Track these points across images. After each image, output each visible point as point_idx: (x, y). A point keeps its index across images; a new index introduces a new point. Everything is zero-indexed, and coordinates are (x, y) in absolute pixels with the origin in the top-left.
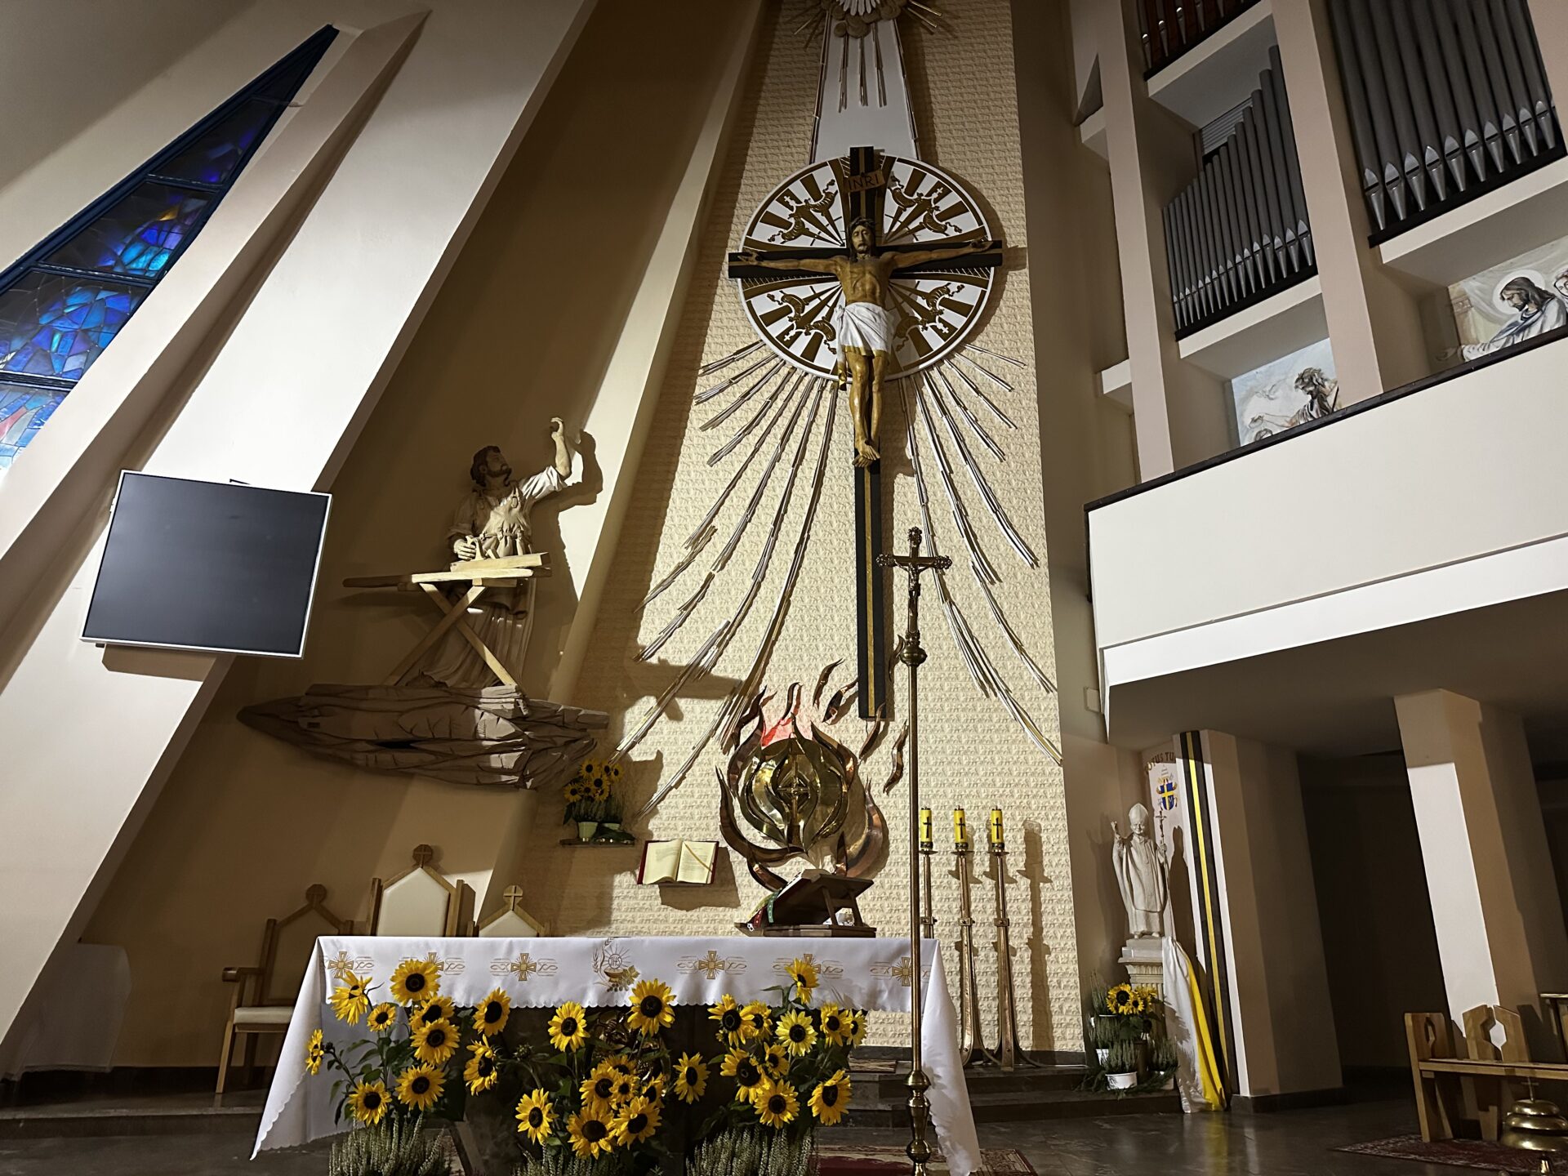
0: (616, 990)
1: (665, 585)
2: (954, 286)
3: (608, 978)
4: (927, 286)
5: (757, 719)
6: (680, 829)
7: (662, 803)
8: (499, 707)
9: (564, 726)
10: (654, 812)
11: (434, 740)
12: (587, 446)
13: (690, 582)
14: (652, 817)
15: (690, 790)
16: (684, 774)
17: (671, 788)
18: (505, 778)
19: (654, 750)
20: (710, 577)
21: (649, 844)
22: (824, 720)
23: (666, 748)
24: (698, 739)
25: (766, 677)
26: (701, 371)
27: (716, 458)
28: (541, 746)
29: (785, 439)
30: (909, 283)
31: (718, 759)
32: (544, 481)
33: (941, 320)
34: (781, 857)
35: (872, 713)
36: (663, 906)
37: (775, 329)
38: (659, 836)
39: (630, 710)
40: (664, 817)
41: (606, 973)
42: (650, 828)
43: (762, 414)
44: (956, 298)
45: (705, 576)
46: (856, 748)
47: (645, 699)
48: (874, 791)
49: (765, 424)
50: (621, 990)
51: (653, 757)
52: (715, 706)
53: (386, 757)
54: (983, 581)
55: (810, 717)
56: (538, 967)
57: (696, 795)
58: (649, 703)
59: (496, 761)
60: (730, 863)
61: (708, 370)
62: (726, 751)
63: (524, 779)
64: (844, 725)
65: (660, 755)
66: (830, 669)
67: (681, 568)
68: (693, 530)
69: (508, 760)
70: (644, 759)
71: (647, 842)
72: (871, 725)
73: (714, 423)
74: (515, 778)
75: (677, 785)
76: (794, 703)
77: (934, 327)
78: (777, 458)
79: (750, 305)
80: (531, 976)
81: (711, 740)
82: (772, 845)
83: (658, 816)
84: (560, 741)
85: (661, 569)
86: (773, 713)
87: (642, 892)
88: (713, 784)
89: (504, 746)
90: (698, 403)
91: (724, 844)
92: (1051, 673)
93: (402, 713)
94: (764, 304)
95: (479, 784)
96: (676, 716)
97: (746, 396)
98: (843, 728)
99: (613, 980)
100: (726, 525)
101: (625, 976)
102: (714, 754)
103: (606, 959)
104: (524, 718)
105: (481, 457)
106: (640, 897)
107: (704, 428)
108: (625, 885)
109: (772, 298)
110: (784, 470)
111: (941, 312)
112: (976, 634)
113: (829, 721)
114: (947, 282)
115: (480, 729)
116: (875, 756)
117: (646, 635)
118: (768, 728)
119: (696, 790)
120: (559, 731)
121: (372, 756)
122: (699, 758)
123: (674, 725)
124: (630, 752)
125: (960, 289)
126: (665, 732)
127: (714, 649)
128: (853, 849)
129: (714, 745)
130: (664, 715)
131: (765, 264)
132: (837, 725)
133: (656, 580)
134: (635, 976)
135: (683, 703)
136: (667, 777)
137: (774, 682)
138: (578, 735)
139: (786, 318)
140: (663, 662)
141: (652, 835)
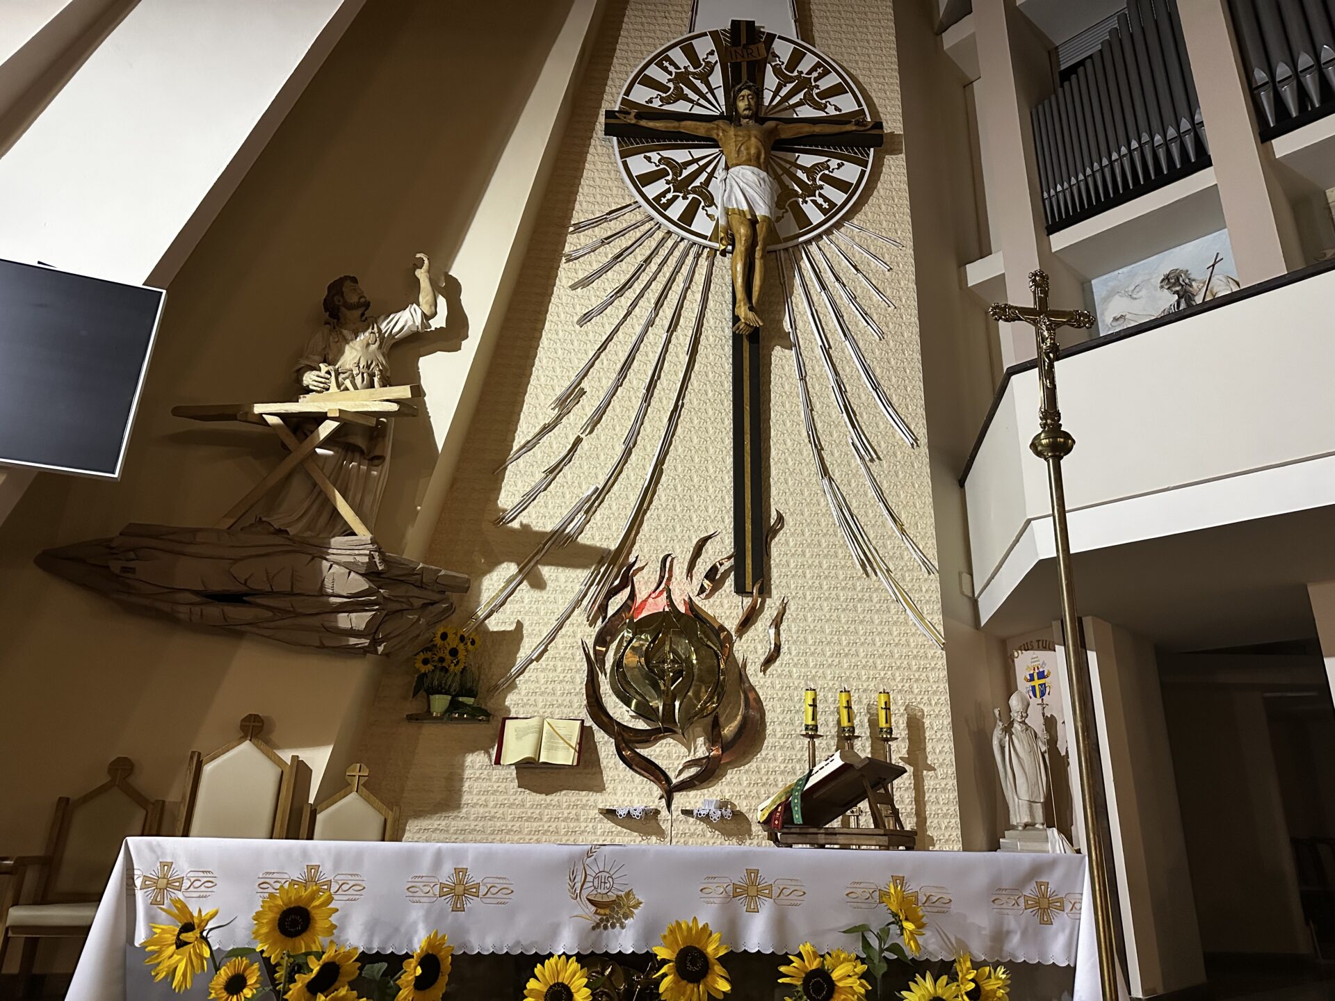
0: (606, 928)
1: (529, 446)
2: (834, 163)
3: (593, 909)
4: (807, 160)
5: (627, 591)
6: (541, 705)
7: (521, 677)
8: (351, 559)
9: (421, 586)
10: (512, 686)
11: (272, 594)
12: (451, 290)
13: (556, 444)
14: (510, 692)
15: (552, 664)
16: (547, 646)
17: (532, 661)
18: (353, 641)
19: (514, 619)
20: (578, 441)
21: (507, 721)
22: (698, 595)
23: (527, 618)
24: (562, 608)
25: (636, 547)
26: (571, 229)
27: (586, 318)
28: (396, 606)
29: (659, 304)
30: (790, 156)
31: (583, 631)
32: (406, 320)
33: (821, 195)
34: (648, 738)
35: (748, 589)
36: (520, 789)
37: (652, 190)
38: (517, 712)
39: (488, 576)
40: (523, 692)
41: (590, 900)
42: (506, 703)
43: (635, 276)
44: (836, 174)
45: (572, 440)
46: (731, 625)
47: (505, 565)
48: (750, 670)
49: (638, 287)
50: (613, 926)
51: (512, 628)
52: (583, 575)
53: (214, 611)
54: (862, 458)
55: (683, 590)
56: (483, 890)
57: (559, 670)
58: (509, 569)
59: (345, 621)
60: (595, 743)
61: (579, 228)
62: (592, 623)
63: (375, 642)
64: (719, 600)
65: (520, 625)
66: (704, 541)
67: (547, 429)
68: (559, 391)
69: (359, 620)
70: (502, 629)
71: (504, 719)
72: (748, 601)
73: (585, 282)
74: (365, 642)
75: (538, 659)
76: (667, 576)
77: (814, 202)
78: (651, 323)
79: (625, 165)
80: (472, 903)
81: (577, 612)
82: (641, 725)
83: (516, 691)
84: (417, 603)
85: (525, 429)
86: (645, 583)
87: (498, 772)
88: (578, 658)
89: (355, 604)
90: (568, 261)
91: (589, 723)
92: (932, 554)
93: (236, 561)
94: (639, 165)
95: (322, 647)
96: (538, 584)
97: (618, 258)
98: (717, 603)
99: (602, 911)
100: (596, 388)
101: (619, 906)
102: (579, 625)
103: (589, 879)
104: (379, 573)
105: (336, 288)
106: (494, 778)
107: (574, 287)
108: (477, 766)
109: (649, 159)
110: (657, 336)
111: (821, 187)
112: (855, 512)
113: (703, 596)
114: (827, 159)
115: (328, 583)
116: (751, 634)
117: (507, 498)
118: (639, 601)
119: (559, 664)
120: (416, 592)
121: (197, 609)
122: (563, 631)
123: (536, 594)
124: (487, 622)
125: (840, 166)
126: (526, 601)
127: (581, 516)
128: (728, 730)
129: (579, 616)
130: (525, 582)
131: (643, 123)
132: (711, 600)
133: (519, 440)
134: (636, 907)
135: (547, 571)
136: (526, 649)
137: (645, 552)
138: (436, 597)
139: (663, 181)
140: (525, 528)
141: (509, 711)
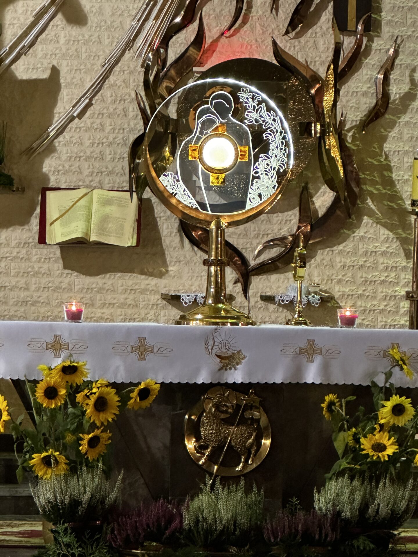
0: (226, 369)
3: (219, 360)
5: (195, 25)
6: (86, 172)
7: (61, 138)
10: (50, 149)
14: (47, 156)
15: (98, 121)
16: (91, 100)
17: (72, 119)
19: (47, 64)
21: (48, 192)
22: (287, 33)
23: (64, 63)
35: (351, 26)
36: (66, 271)
38: (57, 181)
39: (11, 8)
40: (64, 157)
41: (217, 356)
42: (44, 170)
50: (230, 369)
51: (45, 75)
55: (267, 27)
56: (155, 350)
57: (108, 129)
60: (154, 219)
64: (312, 41)
65: (55, 71)
70: (34, 77)
71: (44, 191)
72: (349, 42)
75: (81, 115)
76: (245, 7)
80: (149, 357)
81: (128, 55)
83: (56, 155)
88: (131, 114)
96: (77, 18)
98: (310, 44)
99: (223, 361)
101: (233, 358)
102: (131, 73)
103: (216, 344)
106: (34, 258)
108: (13, 243)
113: (292, 35)
116: (351, 84)
118: (208, 41)
119: (108, 122)
122: (112, 78)
123: (74, 31)
124: (13, 67)
126: (62, 41)
129: (132, 61)
130: (59, 16)
132: (302, 40)
134: (243, 359)
141: (48, 180)
